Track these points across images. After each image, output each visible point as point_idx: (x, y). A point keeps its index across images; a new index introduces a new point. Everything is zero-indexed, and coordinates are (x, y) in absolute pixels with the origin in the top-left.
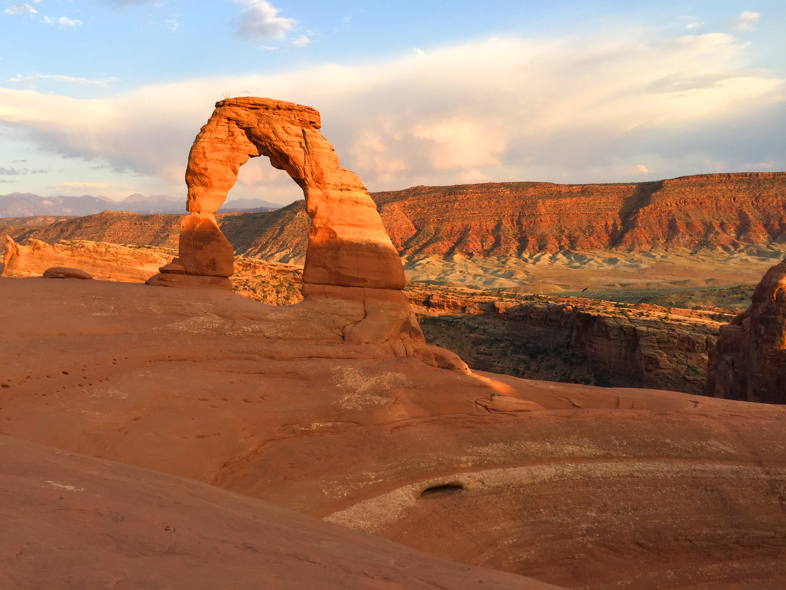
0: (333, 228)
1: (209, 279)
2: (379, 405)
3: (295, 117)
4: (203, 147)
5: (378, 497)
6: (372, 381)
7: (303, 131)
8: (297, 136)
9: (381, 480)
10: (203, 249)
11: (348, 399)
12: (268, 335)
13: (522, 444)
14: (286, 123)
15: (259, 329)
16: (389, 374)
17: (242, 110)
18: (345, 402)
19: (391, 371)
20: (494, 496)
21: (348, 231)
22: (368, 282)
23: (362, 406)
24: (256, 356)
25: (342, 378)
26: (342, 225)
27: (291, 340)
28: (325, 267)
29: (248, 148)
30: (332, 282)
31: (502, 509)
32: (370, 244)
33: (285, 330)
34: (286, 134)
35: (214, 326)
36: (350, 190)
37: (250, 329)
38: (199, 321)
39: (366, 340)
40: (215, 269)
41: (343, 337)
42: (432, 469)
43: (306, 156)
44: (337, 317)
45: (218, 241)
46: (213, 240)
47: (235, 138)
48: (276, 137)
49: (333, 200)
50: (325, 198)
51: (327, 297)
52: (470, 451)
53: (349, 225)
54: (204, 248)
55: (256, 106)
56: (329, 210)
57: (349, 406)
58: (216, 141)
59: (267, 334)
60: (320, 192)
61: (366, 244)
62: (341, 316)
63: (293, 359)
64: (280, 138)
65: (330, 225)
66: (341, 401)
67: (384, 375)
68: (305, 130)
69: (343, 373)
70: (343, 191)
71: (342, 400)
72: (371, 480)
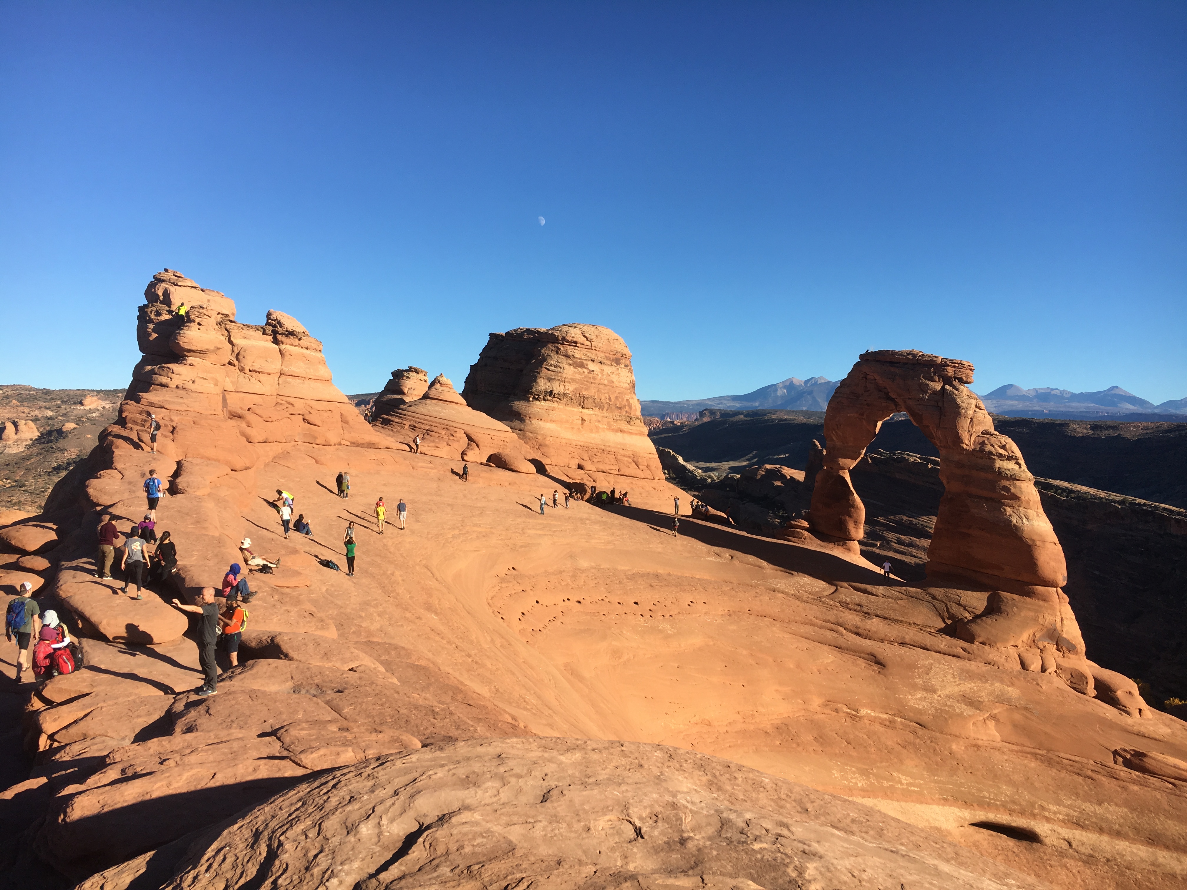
2: (960, 715)
5: (902, 803)
6: (968, 686)
9: (916, 789)
11: (921, 697)
13: (1159, 819)
15: (858, 602)
16: (997, 685)
17: (878, 365)
18: (916, 699)
19: (1002, 681)
20: (1080, 863)
23: (936, 710)
24: (841, 628)
25: (928, 674)
26: (978, 499)
27: (890, 619)
29: (884, 404)
31: (1084, 881)
35: (813, 590)
37: (848, 600)
39: (981, 640)
41: (955, 630)
42: (998, 803)
44: (954, 605)
45: (849, 500)
46: (844, 498)
47: (871, 394)
52: (1069, 802)
54: (833, 506)
56: (965, 479)
57: (918, 705)
58: (852, 396)
59: (865, 610)
62: (960, 605)
63: (882, 641)
65: (963, 498)
66: (910, 697)
67: (988, 685)
69: (931, 668)
71: (912, 695)
72: (901, 783)
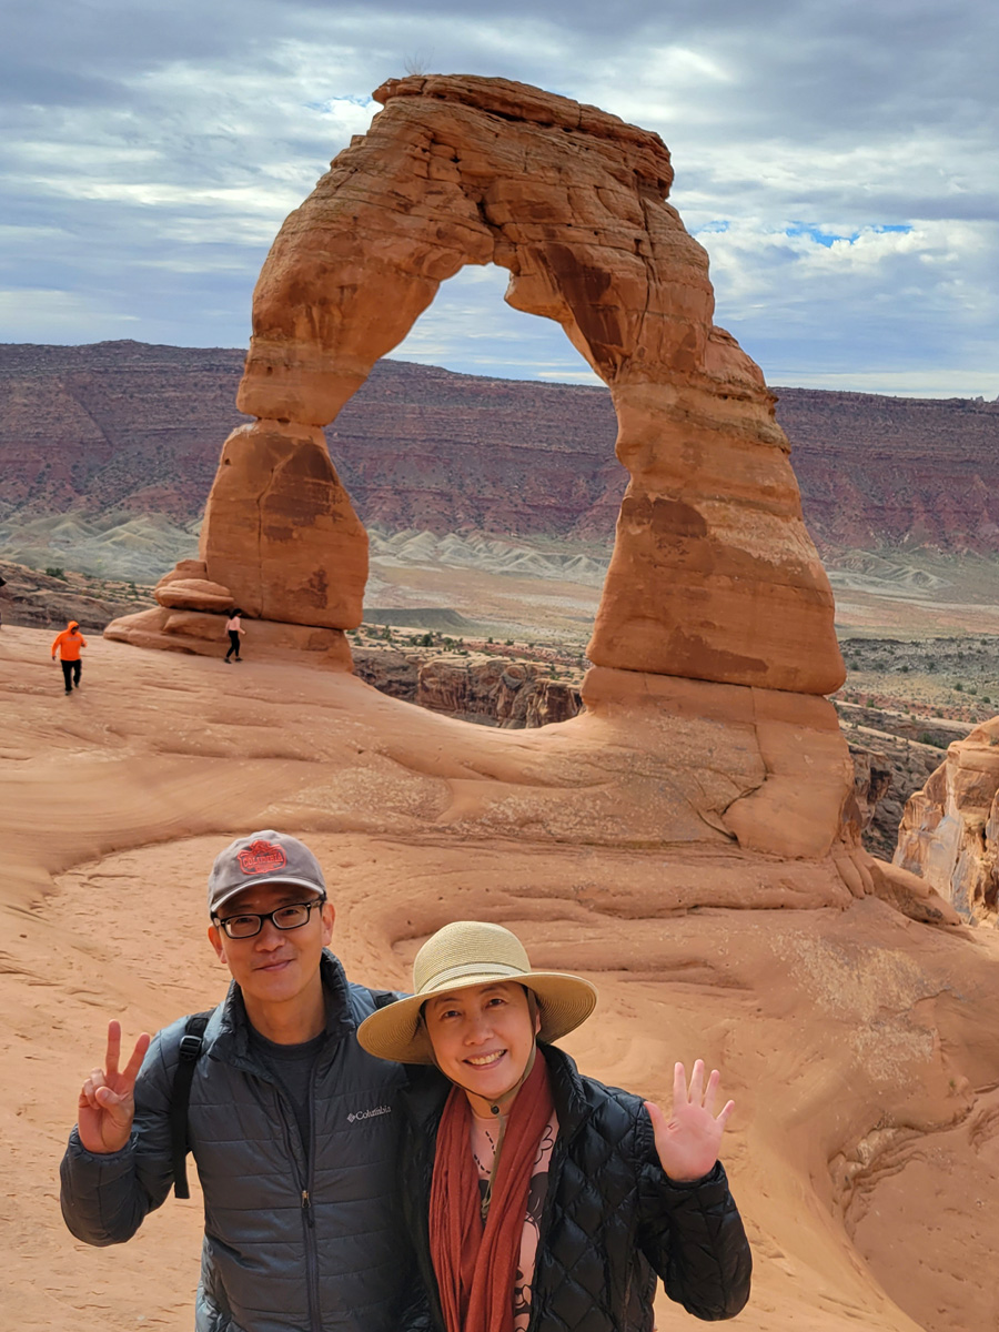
0: (697, 508)
1: (302, 633)
3: (625, 159)
4: (355, 218)
6: (868, 980)
7: (645, 208)
8: (630, 220)
10: (291, 537)
12: (559, 831)
14: (606, 174)
15: (530, 814)
16: (880, 953)
17: (482, 116)
18: (866, 1059)
19: (877, 942)
21: (739, 521)
22: (769, 672)
23: (901, 1070)
25: (812, 977)
26: (721, 500)
27: (619, 846)
28: (662, 620)
29: (474, 237)
30: (675, 667)
32: (790, 563)
33: (596, 815)
34: (605, 210)
35: (410, 801)
36: (749, 398)
37: (509, 812)
38: (362, 781)
39: (795, 849)
40: (322, 603)
41: (734, 838)
43: (652, 282)
44: (708, 773)
45: (335, 515)
46: (321, 511)
47: (450, 201)
48: (577, 215)
49: (705, 425)
50: (682, 413)
51: (665, 712)
53: (740, 503)
54: (295, 535)
55: (517, 111)
56: (691, 451)
57: (879, 1072)
58: (394, 203)
59: (555, 828)
60: (670, 397)
61: (782, 561)
62: (716, 771)
64: (587, 221)
65: (687, 500)
66: (859, 1058)
68: (649, 202)
69: (801, 958)
70: (729, 399)
71: (856, 1051)
